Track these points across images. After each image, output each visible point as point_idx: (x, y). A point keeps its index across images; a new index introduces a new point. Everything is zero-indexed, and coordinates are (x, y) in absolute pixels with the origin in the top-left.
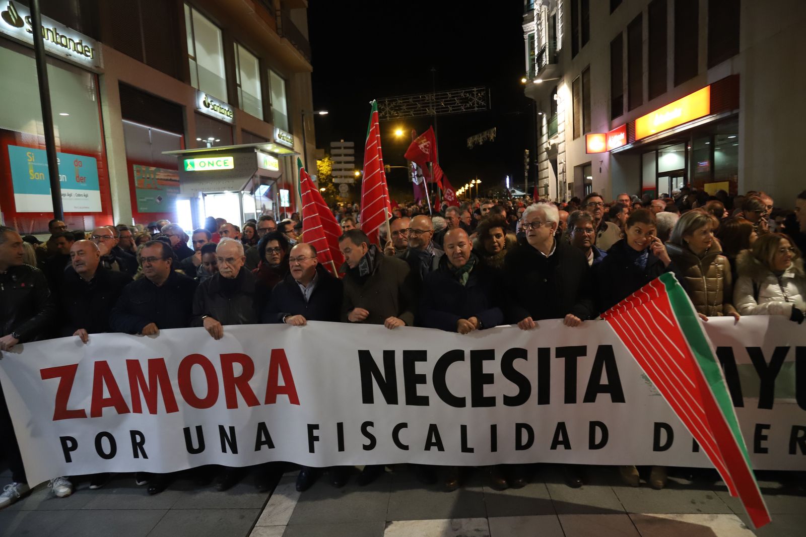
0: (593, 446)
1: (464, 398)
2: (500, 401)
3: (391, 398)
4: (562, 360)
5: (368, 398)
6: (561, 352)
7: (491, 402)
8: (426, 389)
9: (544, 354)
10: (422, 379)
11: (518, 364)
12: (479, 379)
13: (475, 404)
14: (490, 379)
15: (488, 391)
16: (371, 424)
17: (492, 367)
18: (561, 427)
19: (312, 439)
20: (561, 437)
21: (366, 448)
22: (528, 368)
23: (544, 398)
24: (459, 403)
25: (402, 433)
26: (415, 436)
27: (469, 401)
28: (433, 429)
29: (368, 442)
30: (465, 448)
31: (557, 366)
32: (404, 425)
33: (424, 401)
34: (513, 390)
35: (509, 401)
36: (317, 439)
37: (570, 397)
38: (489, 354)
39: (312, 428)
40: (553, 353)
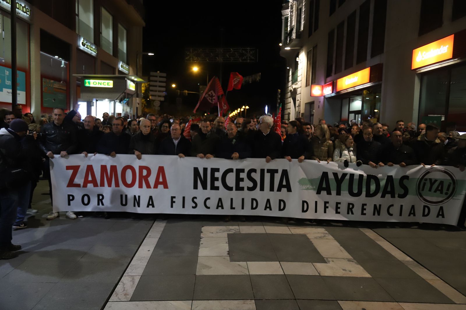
0: (280, 210)
1: (233, 187)
2: (246, 189)
3: (205, 187)
4: (269, 174)
5: (196, 187)
6: (269, 171)
7: (242, 189)
8: (218, 184)
9: (262, 171)
10: (217, 179)
11: (253, 175)
12: (239, 180)
13: (236, 190)
14: (242, 180)
15: (242, 184)
16: (196, 198)
17: (243, 175)
18: (268, 201)
19: (173, 202)
20: (268, 205)
21: (193, 207)
22: (256, 176)
23: (262, 189)
24: (230, 189)
25: (208, 201)
26: (213, 203)
27: (234, 189)
28: (220, 200)
29: (194, 205)
30: (232, 208)
31: (267, 176)
32: (209, 198)
33: (217, 188)
34: (251, 185)
35: (250, 189)
36: (174, 202)
37: (272, 189)
38: (243, 171)
39: (173, 198)
40: (266, 171)
